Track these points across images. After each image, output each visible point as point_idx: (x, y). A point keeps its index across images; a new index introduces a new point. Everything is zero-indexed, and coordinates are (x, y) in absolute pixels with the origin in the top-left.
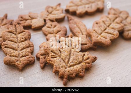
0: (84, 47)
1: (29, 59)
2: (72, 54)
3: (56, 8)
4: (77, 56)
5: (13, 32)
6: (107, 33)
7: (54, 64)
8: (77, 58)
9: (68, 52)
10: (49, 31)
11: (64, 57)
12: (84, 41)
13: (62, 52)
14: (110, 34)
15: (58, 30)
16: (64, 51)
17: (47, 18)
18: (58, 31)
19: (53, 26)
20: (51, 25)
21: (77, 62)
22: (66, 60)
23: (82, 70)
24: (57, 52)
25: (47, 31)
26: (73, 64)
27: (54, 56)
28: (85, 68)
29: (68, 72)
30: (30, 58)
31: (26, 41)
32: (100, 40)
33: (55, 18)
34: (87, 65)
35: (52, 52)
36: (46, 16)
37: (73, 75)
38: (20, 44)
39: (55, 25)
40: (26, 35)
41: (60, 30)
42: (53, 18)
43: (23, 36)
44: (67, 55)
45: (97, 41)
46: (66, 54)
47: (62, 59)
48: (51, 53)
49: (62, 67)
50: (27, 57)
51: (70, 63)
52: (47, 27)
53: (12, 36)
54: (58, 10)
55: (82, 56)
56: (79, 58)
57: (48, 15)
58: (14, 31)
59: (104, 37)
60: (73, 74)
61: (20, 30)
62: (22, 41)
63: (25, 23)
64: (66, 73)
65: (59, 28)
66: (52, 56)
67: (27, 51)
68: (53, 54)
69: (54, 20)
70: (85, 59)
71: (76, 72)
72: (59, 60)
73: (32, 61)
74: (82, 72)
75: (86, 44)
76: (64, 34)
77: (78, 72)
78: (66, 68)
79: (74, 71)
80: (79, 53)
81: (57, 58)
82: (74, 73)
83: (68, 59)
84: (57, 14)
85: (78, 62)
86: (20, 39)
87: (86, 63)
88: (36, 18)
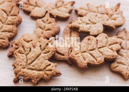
0: (59, 57)
1: (2, 43)
2: (38, 58)
3: (66, 5)
4: (42, 63)
5: (7, 13)
6: (91, 55)
7: (17, 58)
8: (41, 64)
9: (36, 55)
10: (41, 25)
11: (29, 57)
12: (64, 50)
13: (31, 52)
14: (94, 57)
15: (50, 28)
16: (34, 51)
17: (50, 11)
18: (48, 29)
19: (48, 22)
20: (47, 20)
21: (37, 68)
22: (29, 61)
23: (37, 78)
24: (26, 49)
25: (39, 24)
26: (33, 68)
27: (21, 51)
28: (41, 77)
29: (23, 73)
30: (4, 42)
31: (12, 25)
32: (76, 59)
33: (57, 14)
34: (45, 76)
35: (23, 47)
36: (51, 9)
37: (25, 78)
38: (5, 26)
39: (51, 22)
40: (15, 20)
41: (52, 29)
42: (55, 14)
43: (13, 19)
44: (33, 57)
45: (73, 57)
46: (33, 55)
47: (27, 58)
48: (21, 47)
49: (21, 65)
50: (3, 40)
51: (31, 65)
52: (42, 21)
53: (2, 16)
54: (66, 8)
55: (46, 65)
56: (43, 65)
57: (53, 9)
58: (9, 11)
59: (84, 58)
60: (26, 76)
61: (14, 13)
62: (9, 24)
63: (28, 7)
64: (20, 72)
65: (52, 27)
66: (20, 50)
67: (6, 35)
68: (22, 49)
69: (55, 16)
70: (47, 69)
71: (29, 77)
72: (22, 57)
73: (3, 46)
74: (35, 80)
75: (63, 55)
76: (52, 34)
77: (31, 78)
78: (24, 68)
79: (29, 74)
80: (45, 61)
81: (23, 55)
82: (28, 76)
83: (31, 61)
84: (62, 11)
85: (39, 69)
86: (8, 21)
87: (45, 73)
88: (40, 7)
